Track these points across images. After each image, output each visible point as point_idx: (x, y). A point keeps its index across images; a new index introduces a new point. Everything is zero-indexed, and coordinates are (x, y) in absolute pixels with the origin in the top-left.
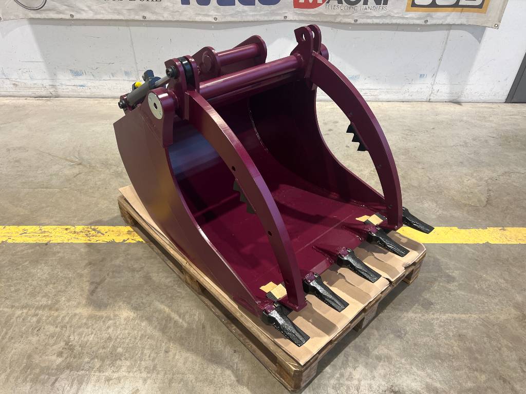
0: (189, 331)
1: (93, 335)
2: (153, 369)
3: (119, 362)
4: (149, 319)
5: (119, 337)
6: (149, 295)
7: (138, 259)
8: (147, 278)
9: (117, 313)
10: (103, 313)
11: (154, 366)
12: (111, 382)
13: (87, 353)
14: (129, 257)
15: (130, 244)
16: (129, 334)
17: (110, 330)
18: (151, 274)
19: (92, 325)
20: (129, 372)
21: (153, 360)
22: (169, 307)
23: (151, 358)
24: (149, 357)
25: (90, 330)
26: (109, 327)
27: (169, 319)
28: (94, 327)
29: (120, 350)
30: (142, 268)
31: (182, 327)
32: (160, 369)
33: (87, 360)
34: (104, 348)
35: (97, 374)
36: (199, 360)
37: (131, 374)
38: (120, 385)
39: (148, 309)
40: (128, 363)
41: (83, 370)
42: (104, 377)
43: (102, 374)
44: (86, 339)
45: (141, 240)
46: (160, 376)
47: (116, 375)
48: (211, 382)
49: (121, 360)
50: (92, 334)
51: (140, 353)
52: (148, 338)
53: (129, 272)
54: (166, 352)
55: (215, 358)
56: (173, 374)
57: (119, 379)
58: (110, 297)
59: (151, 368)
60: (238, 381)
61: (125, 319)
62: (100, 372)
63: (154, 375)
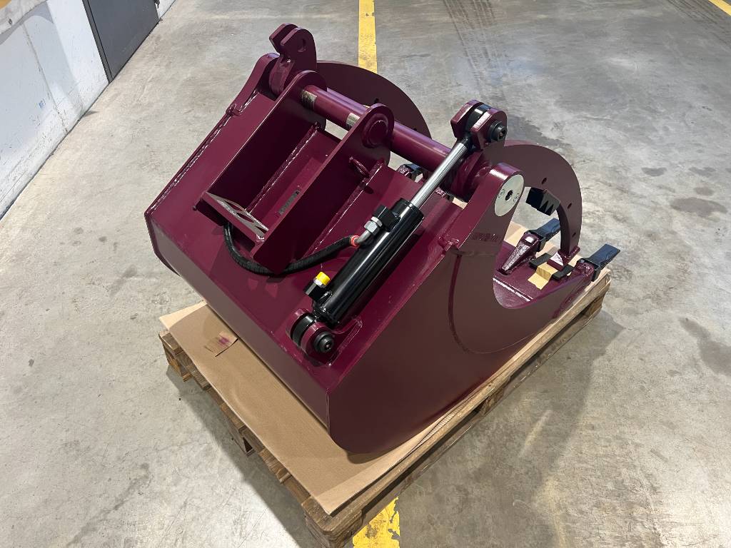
0: (557, 408)
1: (600, 532)
2: (620, 439)
3: (627, 483)
4: (553, 458)
5: (591, 492)
6: (511, 467)
7: (440, 500)
8: (479, 476)
9: (554, 507)
10: (560, 529)
11: (617, 439)
12: (655, 485)
13: (630, 531)
14: (435, 517)
15: (402, 524)
16: (582, 480)
17: (585, 508)
18: (471, 472)
19: (584, 538)
20: (635, 466)
21: (609, 441)
22: (525, 436)
23: (608, 444)
24: (607, 447)
25: (593, 540)
26: (581, 512)
27: (545, 433)
28: (586, 534)
29: (610, 486)
30: (459, 488)
31: (552, 416)
32: (618, 431)
33: (639, 528)
34: (614, 508)
35: (653, 507)
36: (591, 392)
37: (636, 463)
38: (655, 473)
39: (536, 463)
40: (624, 470)
41: (655, 529)
42: (653, 496)
43: (651, 500)
44: (611, 541)
45: (392, 505)
46: (626, 430)
47: (645, 482)
48: (613, 378)
49: (623, 481)
50: (599, 534)
51: (605, 459)
52: (581, 453)
53: (471, 507)
54: (593, 428)
55: (584, 377)
56: (618, 416)
57: (648, 476)
58: (528, 525)
59: (620, 441)
60: (602, 354)
61: (562, 491)
62: (648, 504)
63: (627, 436)
